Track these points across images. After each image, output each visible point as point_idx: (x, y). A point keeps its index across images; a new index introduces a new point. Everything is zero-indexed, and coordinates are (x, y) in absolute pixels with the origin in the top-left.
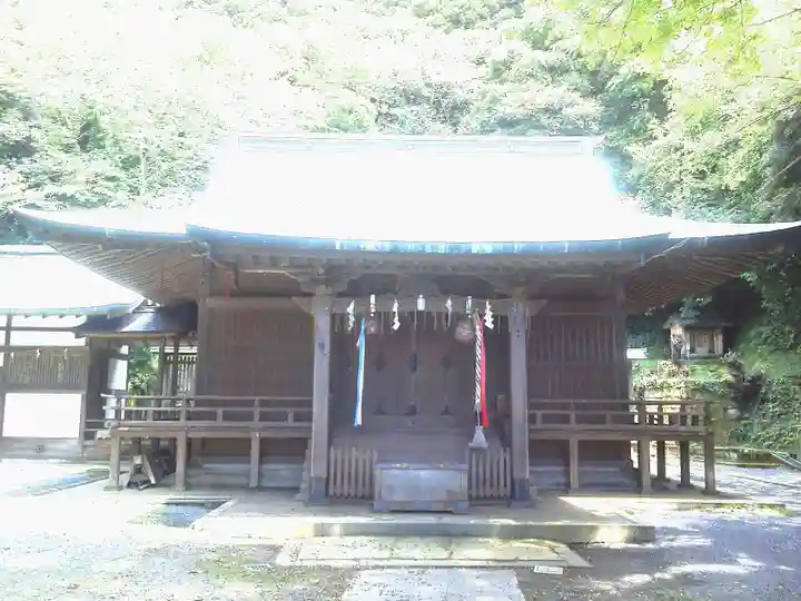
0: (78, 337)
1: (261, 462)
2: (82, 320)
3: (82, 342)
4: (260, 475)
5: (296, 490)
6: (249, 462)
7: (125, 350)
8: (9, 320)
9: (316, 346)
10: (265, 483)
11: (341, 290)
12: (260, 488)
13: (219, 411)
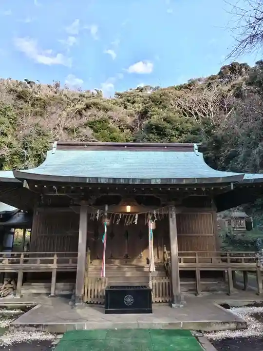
6: (51, 283)
7: (12, 230)
10: (58, 293)
12: (55, 296)
13: (39, 259)
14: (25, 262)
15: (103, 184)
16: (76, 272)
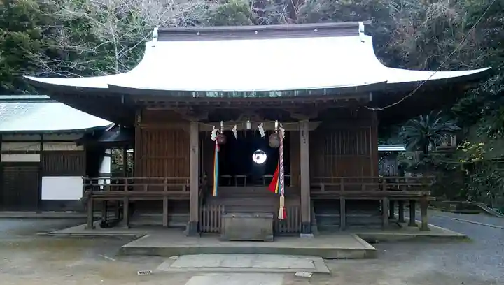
0: (78, 145)
1: (169, 212)
2: (81, 136)
3: (81, 148)
4: (169, 220)
5: (184, 228)
6: (162, 212)
7: (108, 152)
8: (42, 138)
9: (191, 149)
10: (172, 224)
11: (203, 119)
12: (169, 227)
13: (146, 186)
14: (130, 189)
15: (212, 98)
16: (189, 200)
